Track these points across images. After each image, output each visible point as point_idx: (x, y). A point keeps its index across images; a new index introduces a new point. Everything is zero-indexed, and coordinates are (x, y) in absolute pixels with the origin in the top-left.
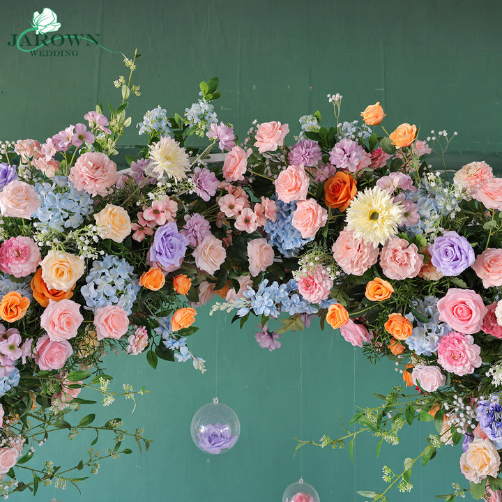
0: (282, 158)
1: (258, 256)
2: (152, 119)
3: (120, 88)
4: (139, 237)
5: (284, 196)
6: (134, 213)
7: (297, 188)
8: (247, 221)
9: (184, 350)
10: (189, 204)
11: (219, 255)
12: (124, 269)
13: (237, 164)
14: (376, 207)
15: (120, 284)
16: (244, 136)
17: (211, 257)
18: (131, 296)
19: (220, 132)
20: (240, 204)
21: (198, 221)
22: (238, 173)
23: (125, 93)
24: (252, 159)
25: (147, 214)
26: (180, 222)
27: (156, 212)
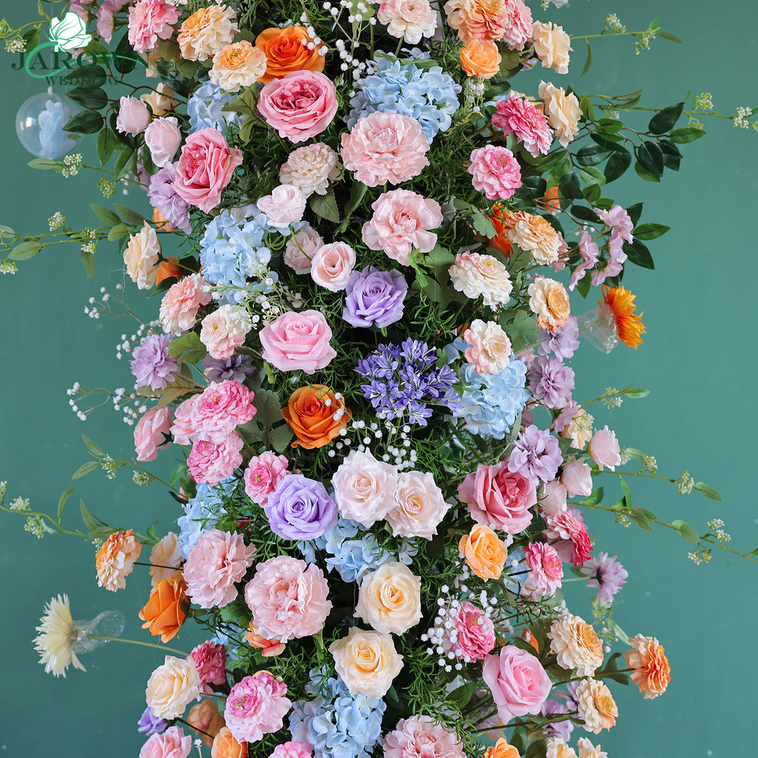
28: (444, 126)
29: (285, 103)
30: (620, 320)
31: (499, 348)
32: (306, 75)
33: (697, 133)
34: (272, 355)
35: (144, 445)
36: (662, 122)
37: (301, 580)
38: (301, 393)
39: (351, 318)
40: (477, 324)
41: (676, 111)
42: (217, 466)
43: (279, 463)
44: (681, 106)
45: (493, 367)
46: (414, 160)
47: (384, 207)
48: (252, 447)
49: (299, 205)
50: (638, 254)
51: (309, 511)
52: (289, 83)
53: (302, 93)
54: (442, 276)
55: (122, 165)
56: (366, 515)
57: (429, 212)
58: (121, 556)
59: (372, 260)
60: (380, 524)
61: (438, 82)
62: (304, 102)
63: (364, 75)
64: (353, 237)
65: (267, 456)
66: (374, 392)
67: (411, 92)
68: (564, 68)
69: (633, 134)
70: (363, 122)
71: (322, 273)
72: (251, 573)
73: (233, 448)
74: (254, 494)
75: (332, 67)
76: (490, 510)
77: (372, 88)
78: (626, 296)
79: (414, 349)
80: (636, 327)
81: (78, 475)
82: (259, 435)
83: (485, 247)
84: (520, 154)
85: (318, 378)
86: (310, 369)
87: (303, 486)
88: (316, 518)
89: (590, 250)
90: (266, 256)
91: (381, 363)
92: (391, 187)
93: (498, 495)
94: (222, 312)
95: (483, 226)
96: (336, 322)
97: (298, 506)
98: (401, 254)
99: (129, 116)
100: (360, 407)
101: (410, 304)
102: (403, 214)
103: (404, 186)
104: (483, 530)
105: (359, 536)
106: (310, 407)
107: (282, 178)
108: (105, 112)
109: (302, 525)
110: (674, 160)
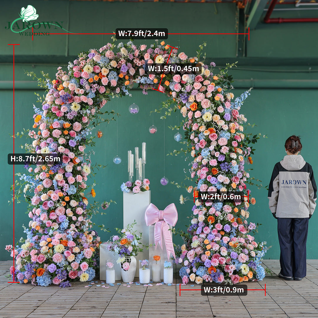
0: (145, 51)
1: (142, 71)
2: (120, 44)
3: (113, 39)
4: (118, 68)
5: (146, 59)
6: (117, 62)
7: (148, 57)
8: (139, 64)
9: (127, 92)
10: (128, 60)
11: (134, 71)
12: (115, 74)
13: (137, 53)
14: (160, 58)
15: (115, 76)
16: (138, 48)
17: (132, 72)
18: (117, 79)
19: (133, 47)
20: (138, 61)
21: (129, 64)
22: (137, 55)
23: (114, 40)
24: (140, 52)
25: (120, 62)
26: (126, 65)
27: (122, 62)
28: (229, 139)
29: (212, 137)
30: (250, 161)
31: (235, 163)
32: (214, 134)
33: (259, 138)
34: (210, 164)
35: (192, 176)
36: (255, 137)
37: (214, 189)
38: (213, 169)
39: (219, 160)
40: (233, 161)
41: (256, 136)
42: (204, 177)
43: (211, 176)
44: (257, 135)
45: (235, 165)
46: (226, 143)
47: (223, 148)
48: (208, 175)
49: (214, 148)
50: (252, 152)
51: (215, 181)
52: (212, 134)
53: (214, 136)
54: (229, 155)
55: (190, 142)
56: (221, 181)
57: (228, 148)
58: (191, 188)
59: (221, 154)
60: (222, 182)
61: (228, 134)
62: (214, 137)
63: (220, 133)
64: (219, 151)
65: (209, 176)
66: (222, 168)
67: (225, 135)
68: (243, 131)
69: (251, 138)
70: (220, 139)
71: (216, 155)
72: (208, 188)
73: (205, 175)
74: (208, 180)
75: (217, 132)
76: (234, 181)
77: (221, 135)
78: (251, 158)
79: (226, 163)
80: (252, 162)
81: (185, 180)
82: (208, 174)
83: (233, 152)
84: (238, 142)
85: (215, 167)
86: (215, 165)
87: (214, 178)
88: (216, 182)
89: (246, 152)
90: (209, 153)
91: (223, 165)
92: (223, 146)
93: (235, 179)
94: (205, 159)
95: (233, 150)
96: (217, 160)
97: (214, 180)
98: (225, 153)
99: (192, 137)
100: (220, 170)
101: (225, 158)
102: (225, 149)
103: (225, 146)
104: (233, 183)
105: (220, 184)
106: (214, 170)
107: (211, 145)
108: (188, 137)
109: (214, 182)
110: (256, 141)
